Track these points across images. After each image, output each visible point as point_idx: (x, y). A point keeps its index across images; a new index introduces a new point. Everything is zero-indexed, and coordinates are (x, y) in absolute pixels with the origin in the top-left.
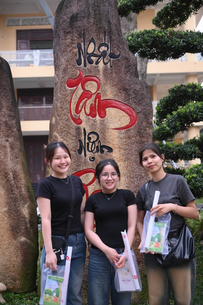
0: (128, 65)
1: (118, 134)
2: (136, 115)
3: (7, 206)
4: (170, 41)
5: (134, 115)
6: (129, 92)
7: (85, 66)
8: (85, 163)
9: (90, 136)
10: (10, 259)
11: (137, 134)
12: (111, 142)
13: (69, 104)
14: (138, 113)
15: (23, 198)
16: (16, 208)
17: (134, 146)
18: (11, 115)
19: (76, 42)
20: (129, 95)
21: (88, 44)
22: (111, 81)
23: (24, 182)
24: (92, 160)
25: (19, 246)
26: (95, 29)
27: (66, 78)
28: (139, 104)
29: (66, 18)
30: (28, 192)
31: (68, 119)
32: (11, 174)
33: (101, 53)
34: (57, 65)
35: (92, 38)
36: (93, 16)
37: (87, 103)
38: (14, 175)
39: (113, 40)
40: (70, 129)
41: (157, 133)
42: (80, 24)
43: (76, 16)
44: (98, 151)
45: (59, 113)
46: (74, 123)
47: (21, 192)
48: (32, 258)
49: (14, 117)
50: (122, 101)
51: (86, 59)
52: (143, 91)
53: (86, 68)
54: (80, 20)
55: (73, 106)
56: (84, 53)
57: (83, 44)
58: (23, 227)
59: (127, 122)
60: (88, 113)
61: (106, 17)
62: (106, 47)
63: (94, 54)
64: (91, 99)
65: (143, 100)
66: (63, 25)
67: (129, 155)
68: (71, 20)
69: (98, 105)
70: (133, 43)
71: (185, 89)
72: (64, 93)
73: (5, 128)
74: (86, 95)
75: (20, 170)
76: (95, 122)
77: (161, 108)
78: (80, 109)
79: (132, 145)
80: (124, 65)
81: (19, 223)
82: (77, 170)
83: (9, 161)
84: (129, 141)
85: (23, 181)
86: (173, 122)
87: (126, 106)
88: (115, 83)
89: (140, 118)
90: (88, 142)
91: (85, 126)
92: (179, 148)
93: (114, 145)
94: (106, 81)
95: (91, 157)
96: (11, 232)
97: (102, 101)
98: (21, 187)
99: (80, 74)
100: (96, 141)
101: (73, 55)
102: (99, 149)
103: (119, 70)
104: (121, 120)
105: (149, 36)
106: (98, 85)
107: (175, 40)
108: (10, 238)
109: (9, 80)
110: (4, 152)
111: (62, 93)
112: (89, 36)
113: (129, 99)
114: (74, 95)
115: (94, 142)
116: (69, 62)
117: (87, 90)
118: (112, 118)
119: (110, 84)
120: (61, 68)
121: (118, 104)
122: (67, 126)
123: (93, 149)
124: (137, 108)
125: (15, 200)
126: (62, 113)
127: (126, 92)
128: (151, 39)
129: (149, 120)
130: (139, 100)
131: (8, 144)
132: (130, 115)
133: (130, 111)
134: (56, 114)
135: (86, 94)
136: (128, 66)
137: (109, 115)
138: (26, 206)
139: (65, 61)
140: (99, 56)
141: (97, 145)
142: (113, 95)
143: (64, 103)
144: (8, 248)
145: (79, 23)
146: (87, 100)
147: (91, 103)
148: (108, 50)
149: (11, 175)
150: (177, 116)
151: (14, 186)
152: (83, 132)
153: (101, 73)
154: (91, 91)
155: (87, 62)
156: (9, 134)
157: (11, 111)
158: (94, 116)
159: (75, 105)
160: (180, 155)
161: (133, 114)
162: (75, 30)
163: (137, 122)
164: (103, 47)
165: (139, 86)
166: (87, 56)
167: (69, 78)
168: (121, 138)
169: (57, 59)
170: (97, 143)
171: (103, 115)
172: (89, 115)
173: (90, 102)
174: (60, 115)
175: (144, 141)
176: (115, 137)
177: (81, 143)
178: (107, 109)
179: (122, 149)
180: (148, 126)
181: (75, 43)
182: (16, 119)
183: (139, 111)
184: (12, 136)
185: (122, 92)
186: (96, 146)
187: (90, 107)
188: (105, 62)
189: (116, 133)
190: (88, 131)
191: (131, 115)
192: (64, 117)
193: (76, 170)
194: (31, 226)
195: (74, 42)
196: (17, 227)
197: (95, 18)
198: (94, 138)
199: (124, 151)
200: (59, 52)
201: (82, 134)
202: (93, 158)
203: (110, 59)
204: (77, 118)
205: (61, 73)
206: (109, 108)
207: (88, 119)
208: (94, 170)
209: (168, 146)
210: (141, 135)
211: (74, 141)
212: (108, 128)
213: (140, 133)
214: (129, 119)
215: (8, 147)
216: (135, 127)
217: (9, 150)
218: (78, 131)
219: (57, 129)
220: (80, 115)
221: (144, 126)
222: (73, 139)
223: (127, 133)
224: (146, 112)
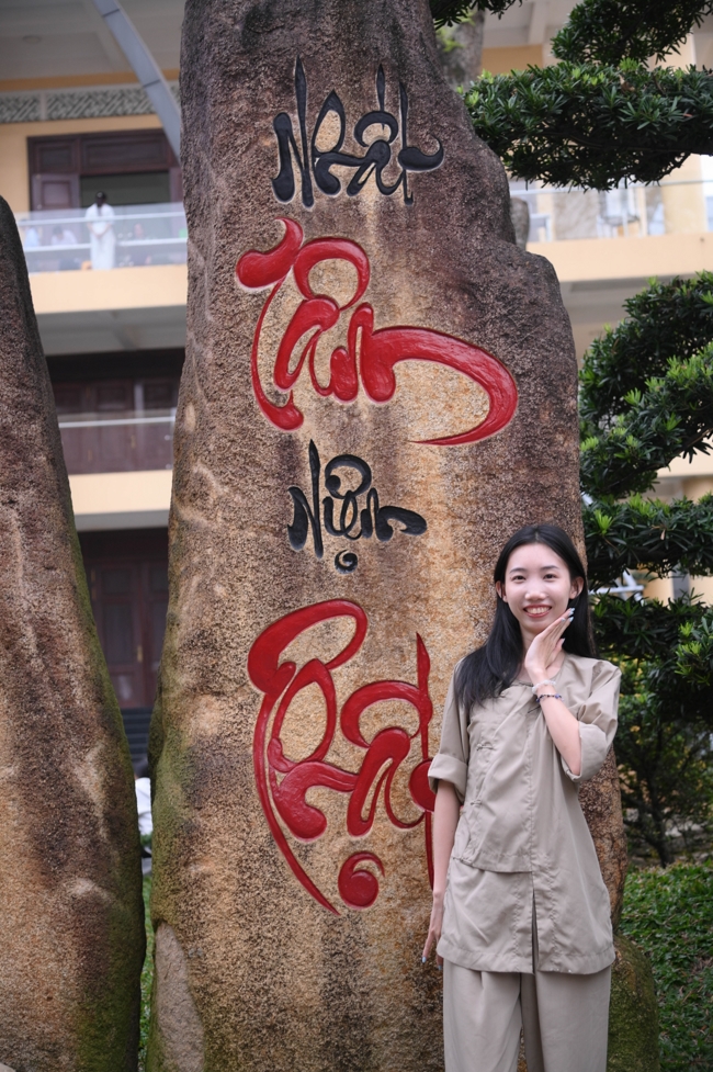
0: (475, 192)
1: (443, 461)
2: (514, 385)
3: (17, 759)
4: (629, 104)
5: (506, 384)
6: (483, 296)
7: (308, 200)
8: (319, 578)
9: (334, 473)
10: (33, 967)
11: (518, 457)
12: (417, 493)
13: (251, 349)
14: (518, 376)
15: (80, 727)
16: (51, 764)
17: (510, 505)
18: (23, 402)
19: (268, 110)
20: (482, 309)
21: (317, 116)
22: (412, 256)
23: (82, 662)
24: (348, 564)
25: (69, 917)
26: (340, 57)
27: (236, 250)
28: (524, 343)
29: (230, 21)
30: (99, 700)
31: (246, 410)
32: (29, 632)
33: (367, 149)
34: (198, 207)
35: (333, 93)
36: (333, 7)
37: (319, 342)
38: (40, 636)
39: (414, 99)
40: (255, 449)
41: (591, 462)
42: (284, 42)
43: (268, 11)
44: (366, 530)
45: (211, 385)
46: (272, 425)
47: (70, 700)
48: (119, 962)
49: (35, 408)
50: (455, 334)
51: (311, 173)
52: (538, 290)
53: (311, 209)
54: (282, 27)
55: (266, 359)
56: (302, 152)
57: (297, 117)
58: (80, 841)
59: (480, 413)
60: (326, 384)
61: (383, 11)
62: (388, 128)
63: (341, 154)
64: (333, 329)
65: (536, 324)
66: (216, 49)
67: (489, 542)
68: (246, 27)
69: (362, 349)
70: (487, 117)
71: (689, 297)
72: (229, 309)
73: (2, 452)
74: (315, 312)
75: (63, 618)
76: (352, 416)
77: (600, 373)
78: (292, 368)
79: (501, 504)
80: (458, 194)
81: (65, 825)
82: (287, 605)
83: (20, 581)
84: (489, 487)
85: (78, 660)
86: (651, 415)
87: (472, 351)
88: (427, 264)
89: (529, 395)
90: (328, 494)
91: (314, 432)
92: (680, 519)
93: (429, 503)
94: (392, 257)
95: (342, 555)
96: (33, 861)
97: (379, 336)
98: (68, 682)
99: (289, 232)
100: (360, 490)
101: (258, 162)
102: (374, 523)
103: (442, 213)
104: (454, 404)
105: (547, 91)
106: (360, 273)
107: (648, 100)
108: (31, 886)
109: (12, 266)
111: (223, 309)
112: (321, 84)
113: (486, 323)
114: (269, 313)
115: (350, 496)
116: (246, 187)
117: (319, 292)
118: (417, 399)
119: (407, 266)
120: (213, 212)
121: (441, 344)
122: (244, 438)
123: (347, 523)
124: (517, 357)
125: (48, 735)
126: (221, 388)
127: (472, 295)
128: (556, 98)
129: (562, 401)
130: (524, 325)
131: (15, 515)
132: (487, 387)
133: (490, 370)
134: (199, 391)
135: (316, 308)
136: (473, 195)
137: (406, 389)
138: (90, 757)
139: (229, 186)
140: (359, 162)
141: (365, 507)
142: (421, 311)
143: (228, 346)
144: (24, 925)
145: (279, 39)
146: (318, 333)
147: (335, 345)
148: (393, 136)
149: (29, 638)
150: (665, 393)
151: (42, 681)
152: (308, 456)
153: (371, 224)
154: (334, 297)
155: (314, 184)
156: (18, 475)
157: (22, 385)
158: (349, 394)
159: (275, 352)
160: (686, 545)
161: (500, 383)
162: (264, 65)
163: (516, 413)
164: (375, 125)
165: (521, 274)
166: (314, 161)
167: (247, 249)
168: (457, 476)
169: (198, 181)
170: (362, 499)
171: (383, 390)
172: (331, 389)
173: (331, 340)
174: (215, 396)
175: (548, 484)
176: (433, 472)
177: (302, 501)
178: (397, 365)
179: (461, 518)
180: (560, 426)
181: (267, 115)
182: (45, 419)
183: (522, 369)
184: (31, 482)
185: (457, 299)
186: (360, 510)
187: (332, 360)
188: (386, 183)
189: (436, 455)
190: (327, 453)
191: (493, 387)
192: (233, 404)
193: (285, 608)
194: (113, 834)
195: (262, 111)
196: (57, 840)
197: (341, 16)
198: (350, 479)
199: (471, 527)
200: (203, 155)
201: (303, 465)
202: (351, 558)
203: (404, 173)
204: (281, 405)
205: (214, 231)
206: (406, 361)
207: (326, 406)
208: (355, 607)
209: (638, 510)
210: (535, 463)
211: (273, 495)
212: (406, 440)
213: (529, 453)
214: (485, 403)
215: (15, 527)
216: (512, 431)
217: (18, 537)
218: (286, 453)
219: (205, 448)
220: (295, 393)
221: (546, 427)
222: (268, 486)
223: (481, 454)
224: (552, 372)
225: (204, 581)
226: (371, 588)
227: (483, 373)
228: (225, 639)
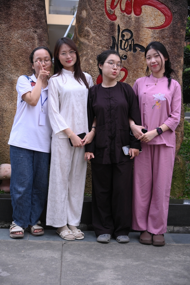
1: (152, 33)
2: (172, 15)
5: (170, 14)
9: (123, 34)
11: (171, 34)
12: (144, 41)
14: (173, 13)
18: (40, 5)
24: (125, 58)
28: (176, 4)
31: (102, 14)
40: (103, 25)
44: (130, 49)
45: (93, 6)
46: (109, 19)
59: (162, 22)
60: (124, 9)
73: (34, 18)
76: (130, 19)
78: (115, 4)
84: (163, 41)
87: (162, 5)
89: (176, 18)
90: (121, 39)
91: (119, 22)
95: (123, 55)
100: (130, 39)
102: (132, 48)
104: (156, 19)
110: (32, 44)
115: (127, 40)
118: (147, 16)
121: (155, 2)
122: (101, 22)
123: (126, 47)
124: (174, 8)
126: (96, 7)
129: (184, 21)
131: (36, 35)
132: (165, 15)
133: (166, 11)
134: (88, 7)
137: (144, 13)
141: (131, 43)
152: (117, 28)
156: (38, 25)
158: (130, 13)
163: (172, 23)
168: (155, 38)
170: (130, 41)
171: (138, 13)
172: (125, 11)
174: (94, 9)
175: (177, 42)
176: (149, 36)
177: (114, 40)
178: (143, 6)
180: (182, 27)
183: (175, 11)
184: (41, 27)
186: (129, 44)
187: (126, 3)
189: (150, 32)
190: (122, 28)
191: (167, 15)
192: (99, 12)
198: (127, 36)
201: (116, 31)
202: (126, 56)
204: (112, 14)
206: (145, 6)
207: (123, 15)
208: (125, 69)
209: (189, 49)
210: (175, 36)
211: (107, 38)
212: (143, 27)
213: (174, 34)
214: (164, 19)
215: (36, 39)
216: (170, 27)
217: (37, 41)
218: (111, 27)
219: (89, 23)
220: (115, 11)
221: (179, 27)
222: (106, 35)
223: (161, 33)
224: (182, 13)
225: (87, 59)
226: (130, 64)
227: (164, 11)
228: (91, 74)
